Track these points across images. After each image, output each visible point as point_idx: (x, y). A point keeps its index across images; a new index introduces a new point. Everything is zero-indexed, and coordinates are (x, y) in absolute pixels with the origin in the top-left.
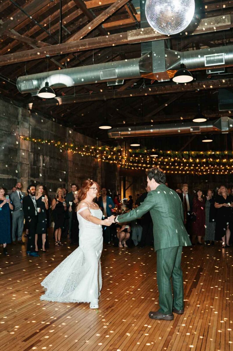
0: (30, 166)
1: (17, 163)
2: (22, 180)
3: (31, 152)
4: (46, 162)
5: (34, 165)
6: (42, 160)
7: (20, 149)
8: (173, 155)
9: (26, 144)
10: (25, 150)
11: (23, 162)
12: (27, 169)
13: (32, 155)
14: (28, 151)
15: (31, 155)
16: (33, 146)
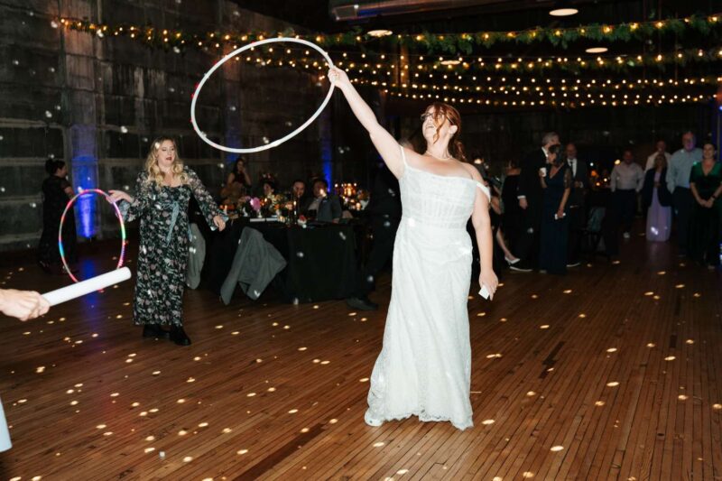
0: (102, 96)
1: (61, 89)
2: (75, 130)
3: (106, 61)
4: (155, 85)
5: (114, 93)
6: (141, 80)
7: (65, 54)
8: (432, 44)
9: (83, 42)
10: (83, 56)
11: (78, 87)
12: (90, 105)
13: (110, 70)
14: (95, 58)
15: (105, 67)
16: (110, 45)
